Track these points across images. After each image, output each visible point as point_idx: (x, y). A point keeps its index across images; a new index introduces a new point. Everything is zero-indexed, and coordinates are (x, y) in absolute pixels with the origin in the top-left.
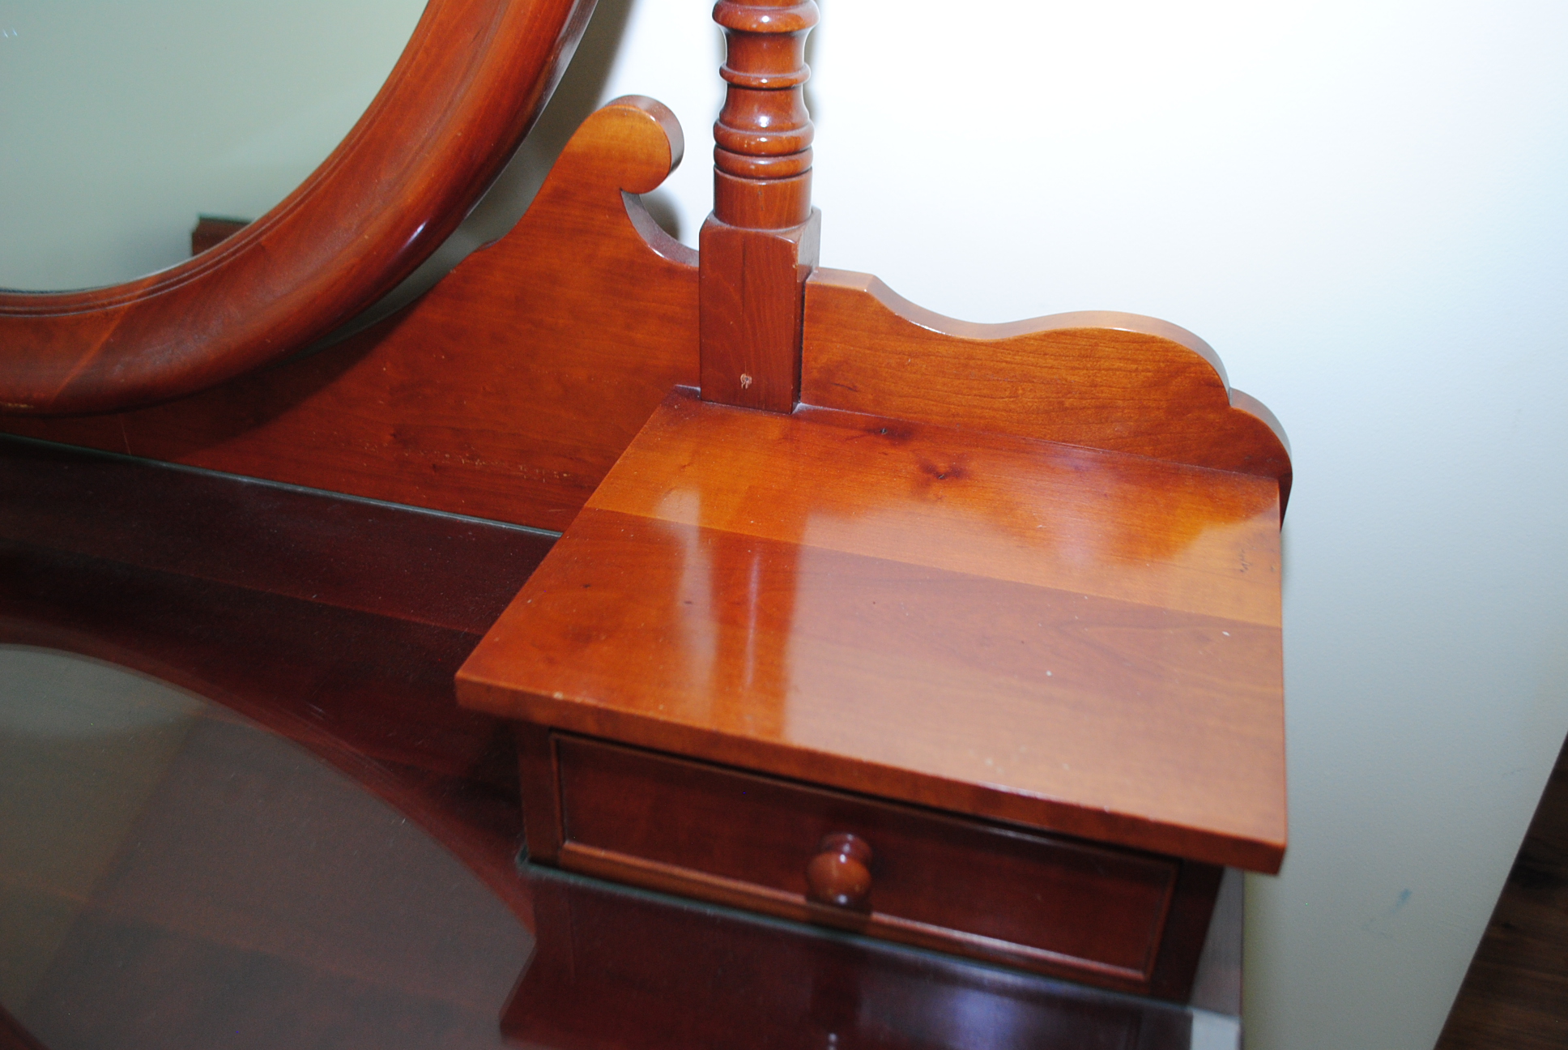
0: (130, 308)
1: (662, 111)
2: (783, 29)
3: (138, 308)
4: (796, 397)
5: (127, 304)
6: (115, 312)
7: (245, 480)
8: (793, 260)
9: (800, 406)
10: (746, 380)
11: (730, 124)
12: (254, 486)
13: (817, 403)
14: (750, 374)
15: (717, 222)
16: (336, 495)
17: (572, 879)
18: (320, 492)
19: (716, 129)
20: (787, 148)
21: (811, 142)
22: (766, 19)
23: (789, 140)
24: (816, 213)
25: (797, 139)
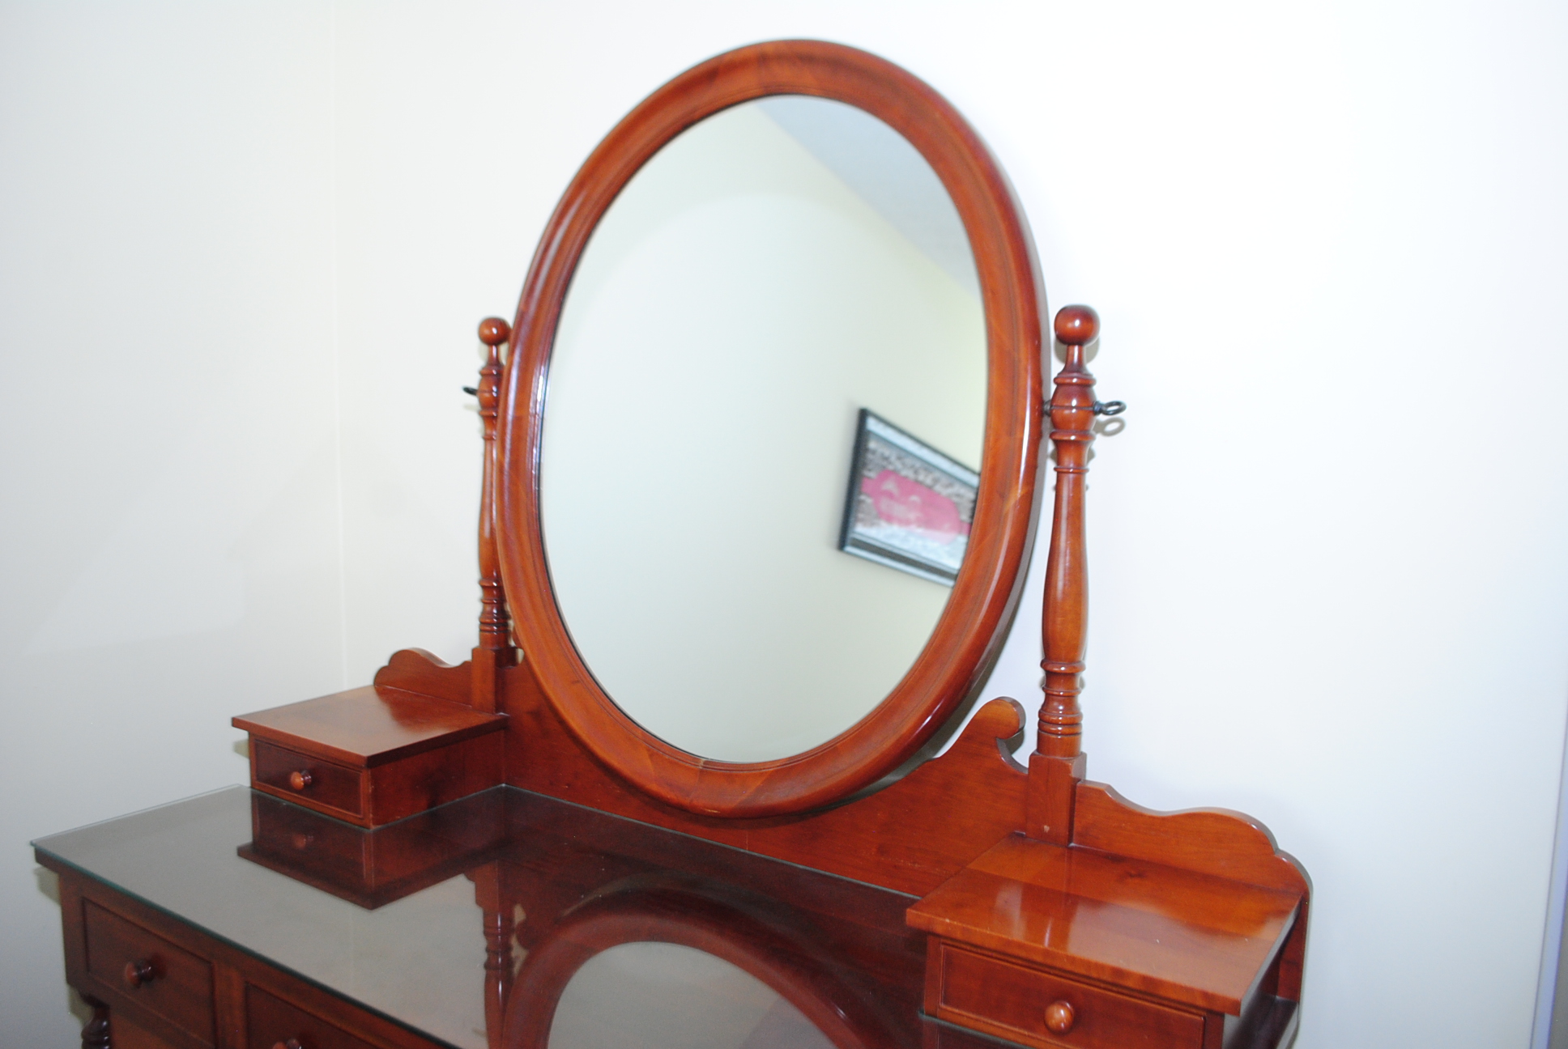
0: (772, 772)
1: (1015, 704)
2: (1070, 672)
3: (777, 771)
4: (1070, 841)
5: (771, 770)
6: (766, 773)
7: (801, 867)
8: (1069, 772)
9: (1072, 844)
10: (1046, 828)
11: (1045, 711)
12: (806, 870)
13: (1080, 844)
14: (1049, 825)
15: (1037, 753)
16: (844, 878)
17: (942, 1022)
18: (837, 876)
19: (1040, 712)
20: (1069, 722)
21: (1081, 720)
22: (1063, 669)
23: (1070, 718)
24: (1084, 756)
25: (1074, 718)
